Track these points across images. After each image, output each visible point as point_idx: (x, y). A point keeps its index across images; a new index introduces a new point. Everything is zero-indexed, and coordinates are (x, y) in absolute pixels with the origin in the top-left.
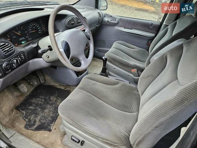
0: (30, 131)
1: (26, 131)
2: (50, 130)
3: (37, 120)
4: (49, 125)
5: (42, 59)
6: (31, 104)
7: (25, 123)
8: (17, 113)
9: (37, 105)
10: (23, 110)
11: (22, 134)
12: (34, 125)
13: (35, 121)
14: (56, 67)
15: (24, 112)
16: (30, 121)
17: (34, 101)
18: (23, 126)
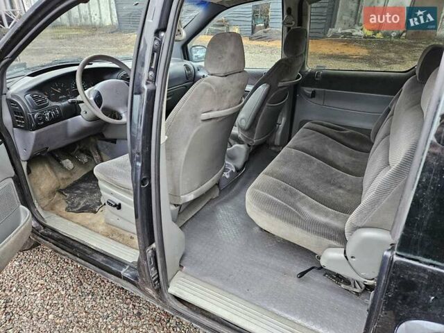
0: (71, 213)
1: (65, 214)
2: (95, 212)
3: (82, 202)
4: (94, 207)
5: (80, 116)
6: (78, 188)
7: (67, 205)
8: (59, 197)
9: (86, 189)
10: (67, 193)
11: (61, 216)
12: (77, 207)
13: (79, 204)
14: (116, 139)
15: (68, 195)
16: (73, 203)
17: (83, 185)
18: (64, 209)
